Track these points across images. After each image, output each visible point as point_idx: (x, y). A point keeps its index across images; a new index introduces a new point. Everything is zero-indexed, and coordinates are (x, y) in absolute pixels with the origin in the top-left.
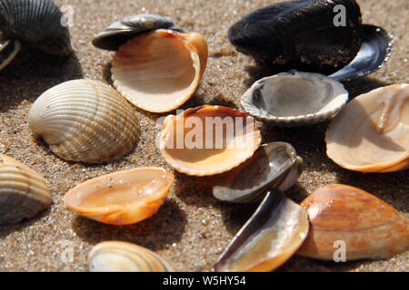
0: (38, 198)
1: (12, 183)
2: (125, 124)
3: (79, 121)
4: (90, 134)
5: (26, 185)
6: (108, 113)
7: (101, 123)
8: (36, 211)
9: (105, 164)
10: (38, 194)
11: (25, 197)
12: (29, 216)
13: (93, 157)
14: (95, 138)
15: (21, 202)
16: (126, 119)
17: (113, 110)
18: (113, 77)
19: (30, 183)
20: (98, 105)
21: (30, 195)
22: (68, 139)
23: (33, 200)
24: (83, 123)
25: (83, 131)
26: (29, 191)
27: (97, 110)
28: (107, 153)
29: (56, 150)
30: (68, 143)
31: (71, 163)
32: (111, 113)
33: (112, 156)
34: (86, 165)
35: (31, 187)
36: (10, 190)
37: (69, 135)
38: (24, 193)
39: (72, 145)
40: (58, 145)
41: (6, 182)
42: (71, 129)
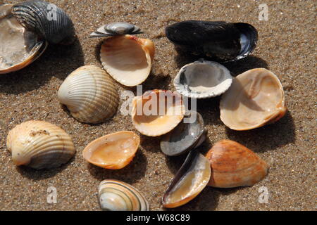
0: (69, 152)
1: (56, 147)
2: (111, 98)
3: (87, 101)
4: (93, 108)
5: (62, 146)
6: (102, 94)
7: (98, 101)
8: (68, 159)
9: (102, 123)
10: (68, 150)
11: (62, 153)
12: (64, 163)
13: (95, 120)
14: (96, 110)
15: (60, 156)
16: (111, 94)
17: (105, 92)
18: (101, 59)
19: (64, 144)
20: (96, 90)
21: (65, 152)
22: (81, 111)
23: (66, 154)
24: (89, 102)
25: (89, 107)
26: (64, 149)
27: (96, 93)
28: (102, 118)
29: (74, 115)
30: (81, 113)
31: (83, 123)
32: (104, 94)
33: (105, 119)
34: (92, 124)
35: (65, 147)
36: (55, 151)
37: (81, 109)
38: (61, 151)
39: (83, 114)
40: (76, 113)
41: (52, 147)
42: (83, 105)
